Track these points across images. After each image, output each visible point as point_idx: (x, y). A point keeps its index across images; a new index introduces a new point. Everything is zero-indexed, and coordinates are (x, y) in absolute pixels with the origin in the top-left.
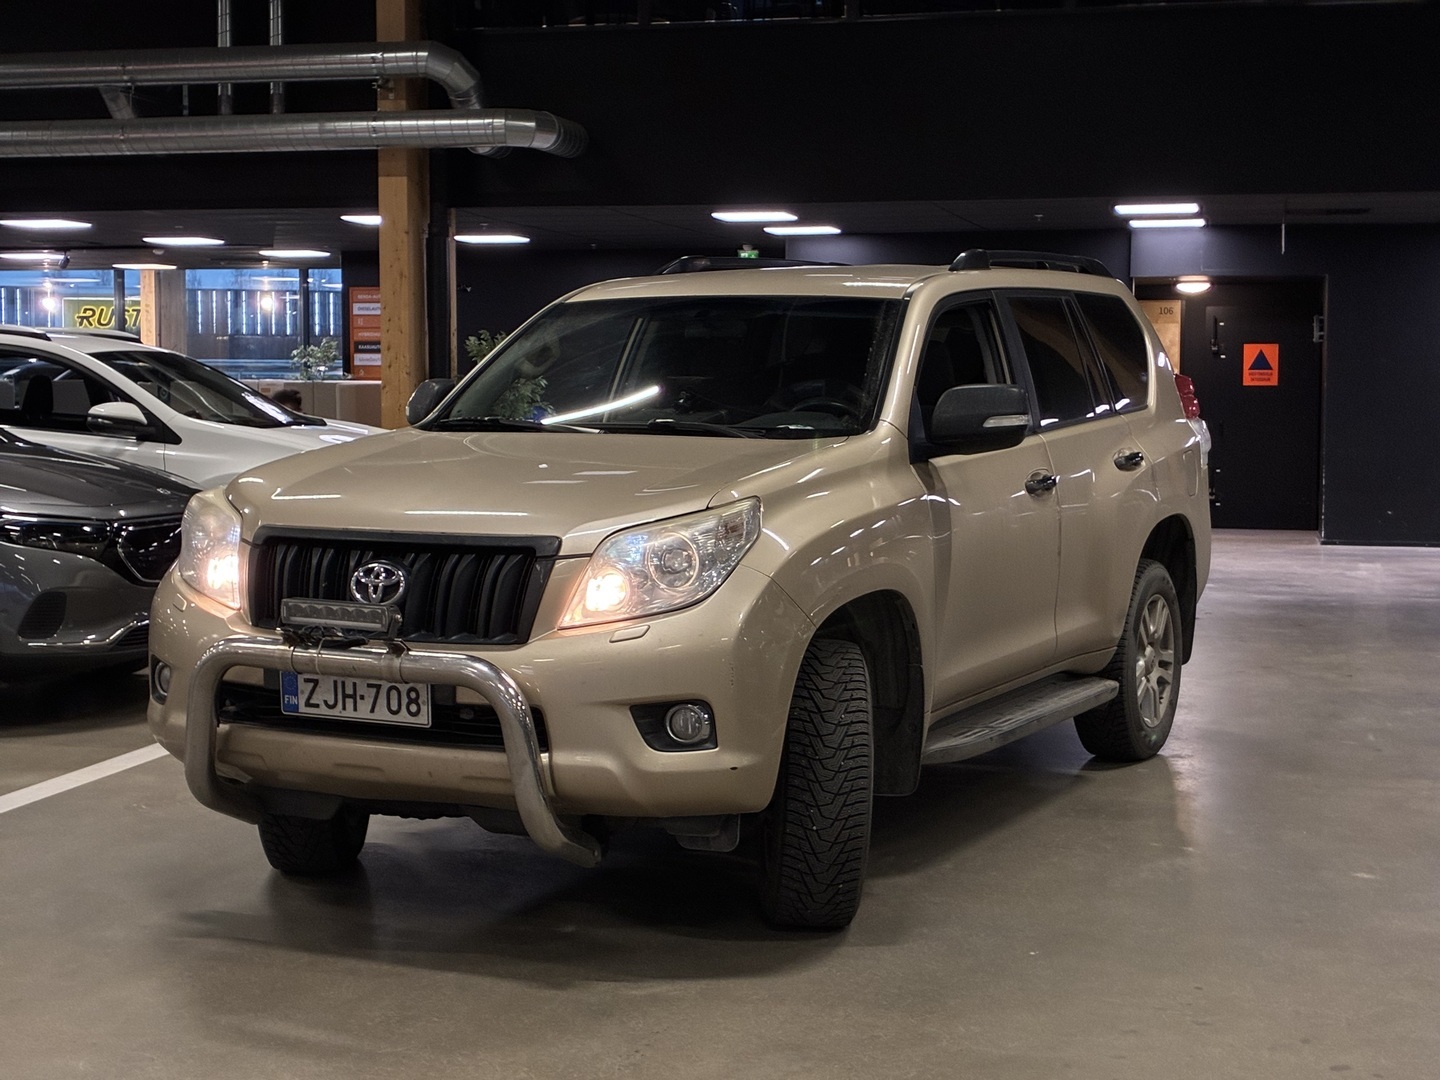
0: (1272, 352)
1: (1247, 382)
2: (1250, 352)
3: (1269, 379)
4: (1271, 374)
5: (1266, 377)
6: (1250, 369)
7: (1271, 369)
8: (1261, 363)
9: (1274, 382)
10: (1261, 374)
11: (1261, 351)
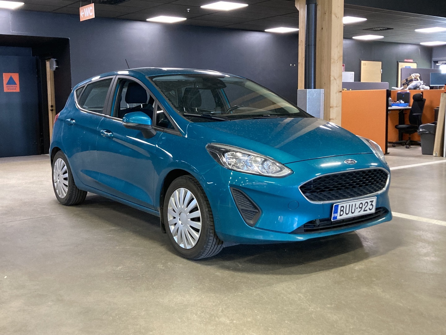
0: (16, 77)
1: (6, 90)
2: (6, 77)
3: (16, 89)
4: (16, 87)
5: (14, 88)
6: (7, 84)
7: (16, 84)
8: (11, 82)
9: (18, 90)
10: (12, 87)
11: (11, 76)
